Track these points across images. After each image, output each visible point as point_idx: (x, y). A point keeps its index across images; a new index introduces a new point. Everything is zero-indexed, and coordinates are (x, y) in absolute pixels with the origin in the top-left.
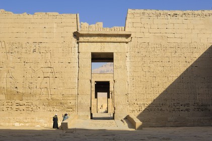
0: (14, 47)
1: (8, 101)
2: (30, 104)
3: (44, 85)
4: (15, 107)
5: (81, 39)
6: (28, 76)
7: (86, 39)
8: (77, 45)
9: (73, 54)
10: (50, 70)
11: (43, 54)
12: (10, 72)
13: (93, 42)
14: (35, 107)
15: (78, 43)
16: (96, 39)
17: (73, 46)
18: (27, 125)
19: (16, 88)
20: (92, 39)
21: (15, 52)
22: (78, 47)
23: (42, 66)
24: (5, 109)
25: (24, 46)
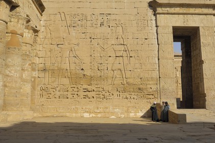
0: (76, 19)
1: (72, 86)
2: (101, 90)
3: (117, 66)
4: (82, 94)
5: (159, 10)
6: (96, 55)
7: (165, 10)
8: (154, 18)
9: (150, 28)
10: (122, 48)
11: (113, 28)
12: (73, 50)
13: (174, 14)
14: (108, 94)
15: (155, 15)
16: (177, 10)
17: (149, 18)
18: (99, 115)
19: (82, 69)
20: (172, 10)
21: (78, 25)
22: (156, 20)
23: (113, 43)
24: (70, 96)
25: (89, 18)
